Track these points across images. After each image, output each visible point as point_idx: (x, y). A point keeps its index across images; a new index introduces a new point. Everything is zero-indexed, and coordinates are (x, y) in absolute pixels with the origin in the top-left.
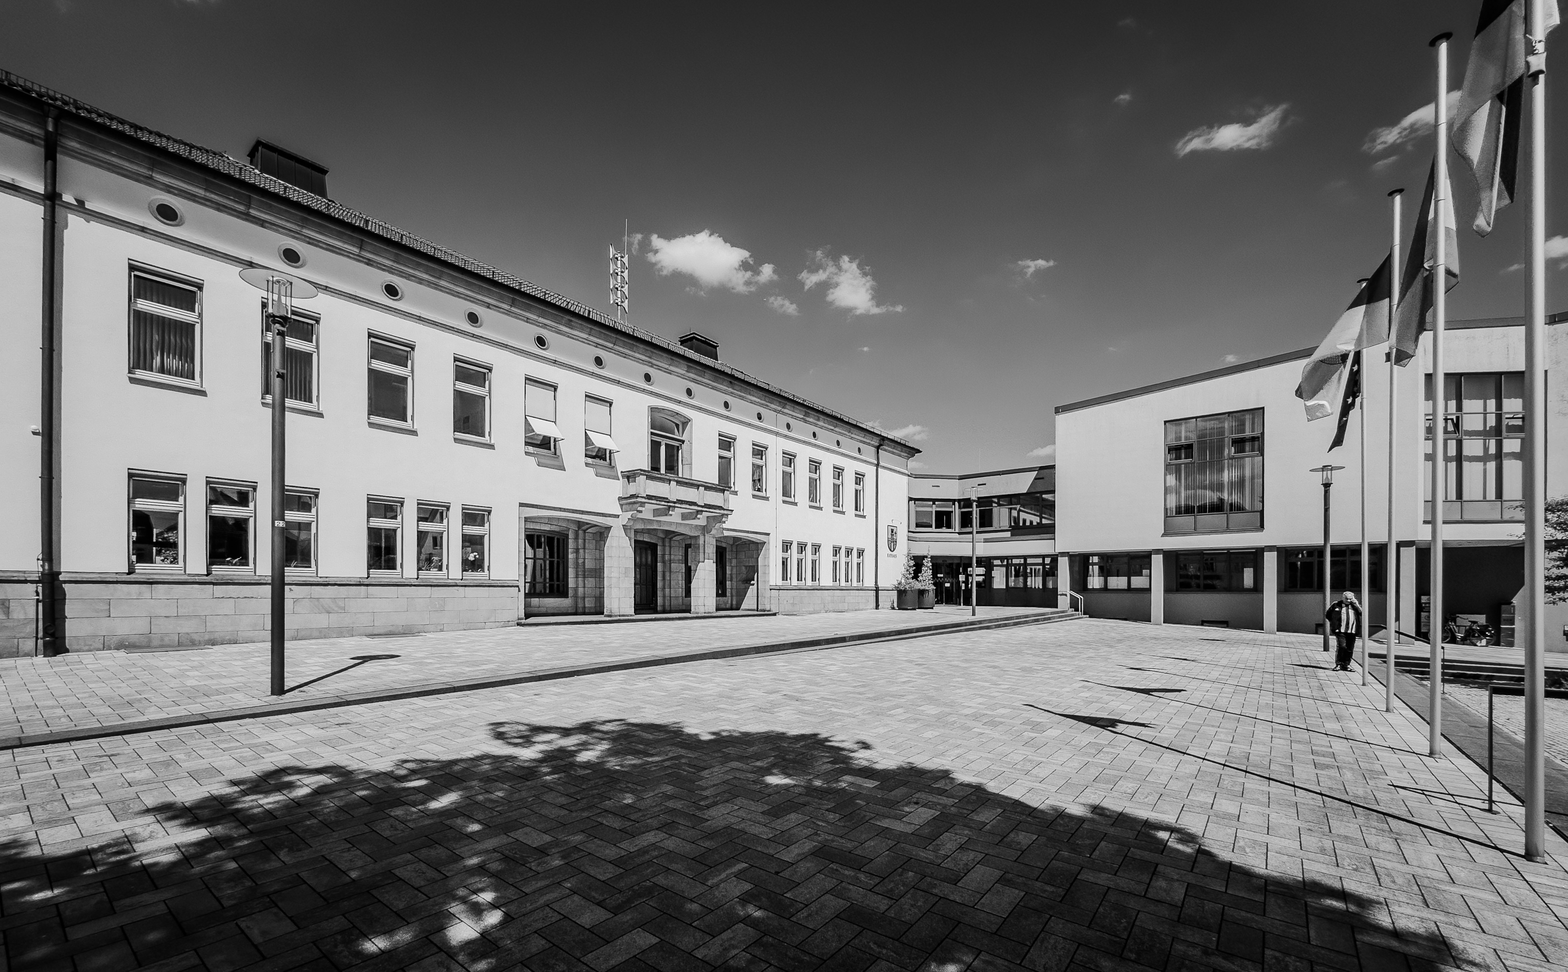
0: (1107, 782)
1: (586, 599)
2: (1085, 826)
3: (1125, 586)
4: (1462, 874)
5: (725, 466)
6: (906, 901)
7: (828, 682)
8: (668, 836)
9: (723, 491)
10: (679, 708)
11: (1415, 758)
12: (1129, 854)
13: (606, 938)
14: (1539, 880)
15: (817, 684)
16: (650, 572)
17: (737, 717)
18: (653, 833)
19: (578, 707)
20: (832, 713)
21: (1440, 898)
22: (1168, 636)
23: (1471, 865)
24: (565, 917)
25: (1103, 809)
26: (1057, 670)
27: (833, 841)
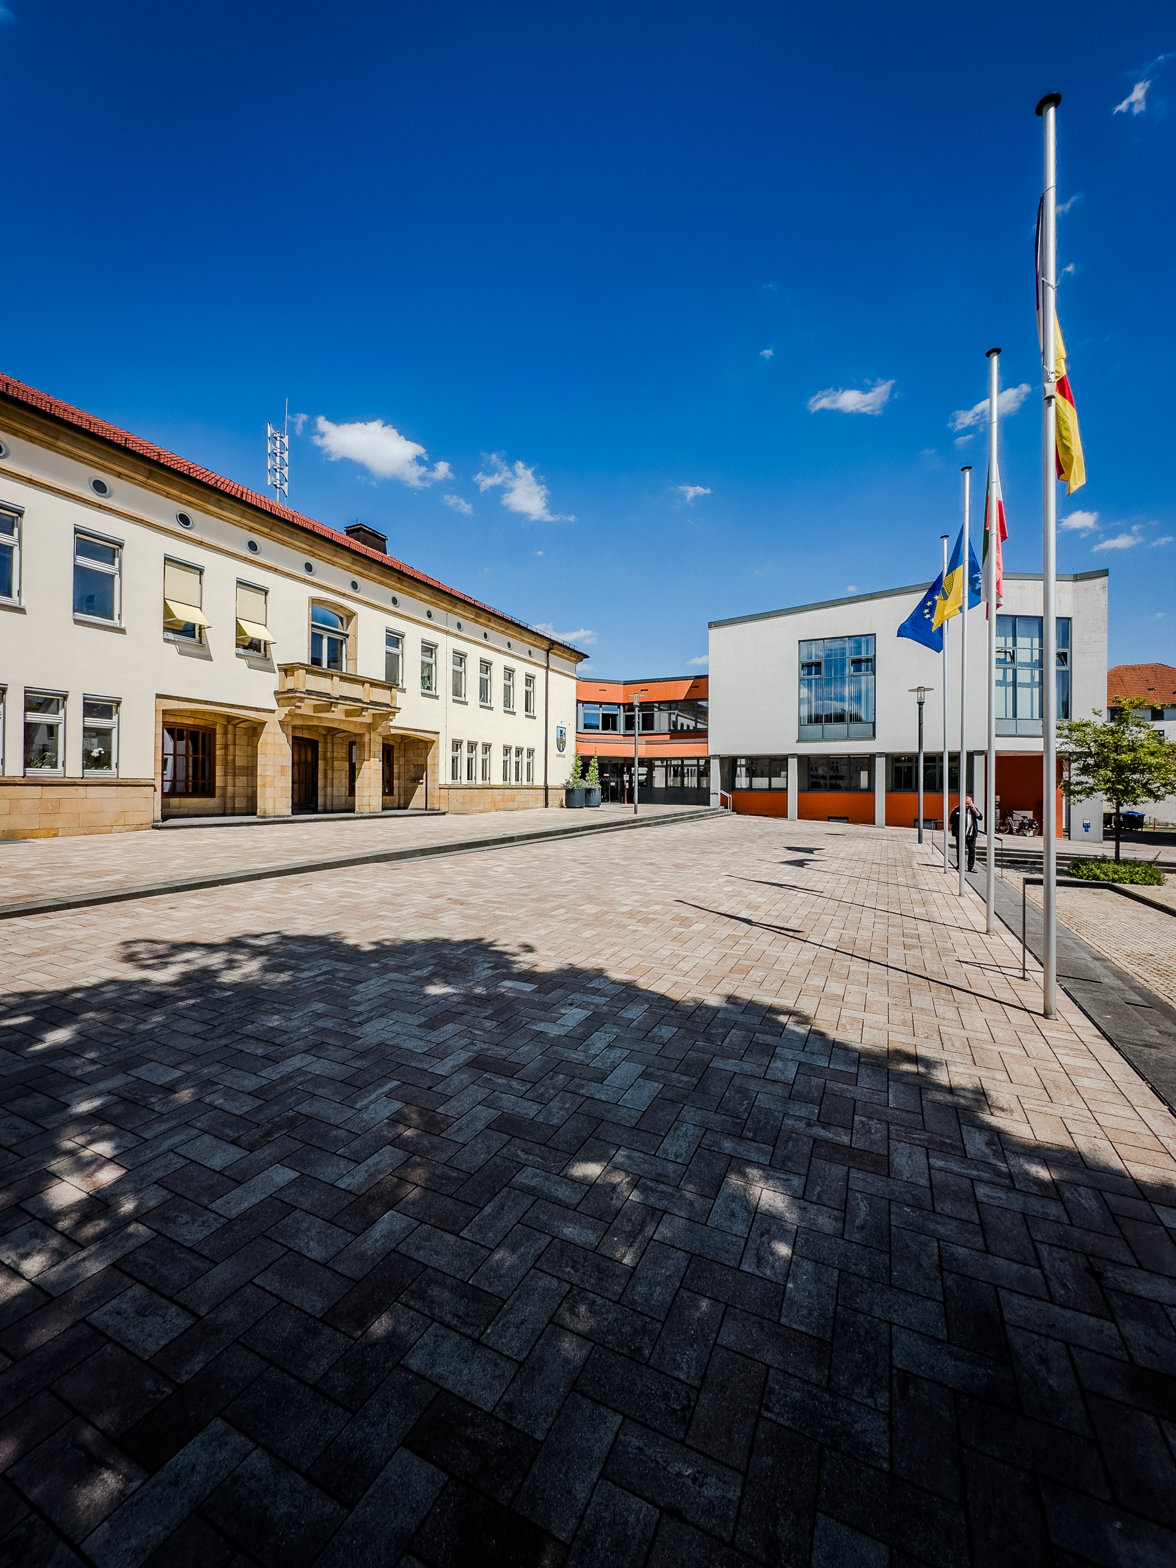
0: (741, 972)
1: (237, 799)
2: (719, 1015)
3: (766, 786)
4: (1001, 1034)
5: (392, 663)
6: (555, 1104)
7: (494, 884)
8: (315, 1059)
9: (390, 688)
10: (336, 917)
11: (976, 935)
12: (754, 1039)
13: (240, 1179)
14: (1051, 1034)
15: (482, 886)
16: (310, 771)
17: (398, 924)
18: (299, 1057)
19: (221, 920)
20: (496, 916)
21: (984, 1056)
22: (801, 831)
23: (1007, 1026)
24: (192, 1161)
25: (736, 998)
26: (706, 866)
27: (488, 1049)
